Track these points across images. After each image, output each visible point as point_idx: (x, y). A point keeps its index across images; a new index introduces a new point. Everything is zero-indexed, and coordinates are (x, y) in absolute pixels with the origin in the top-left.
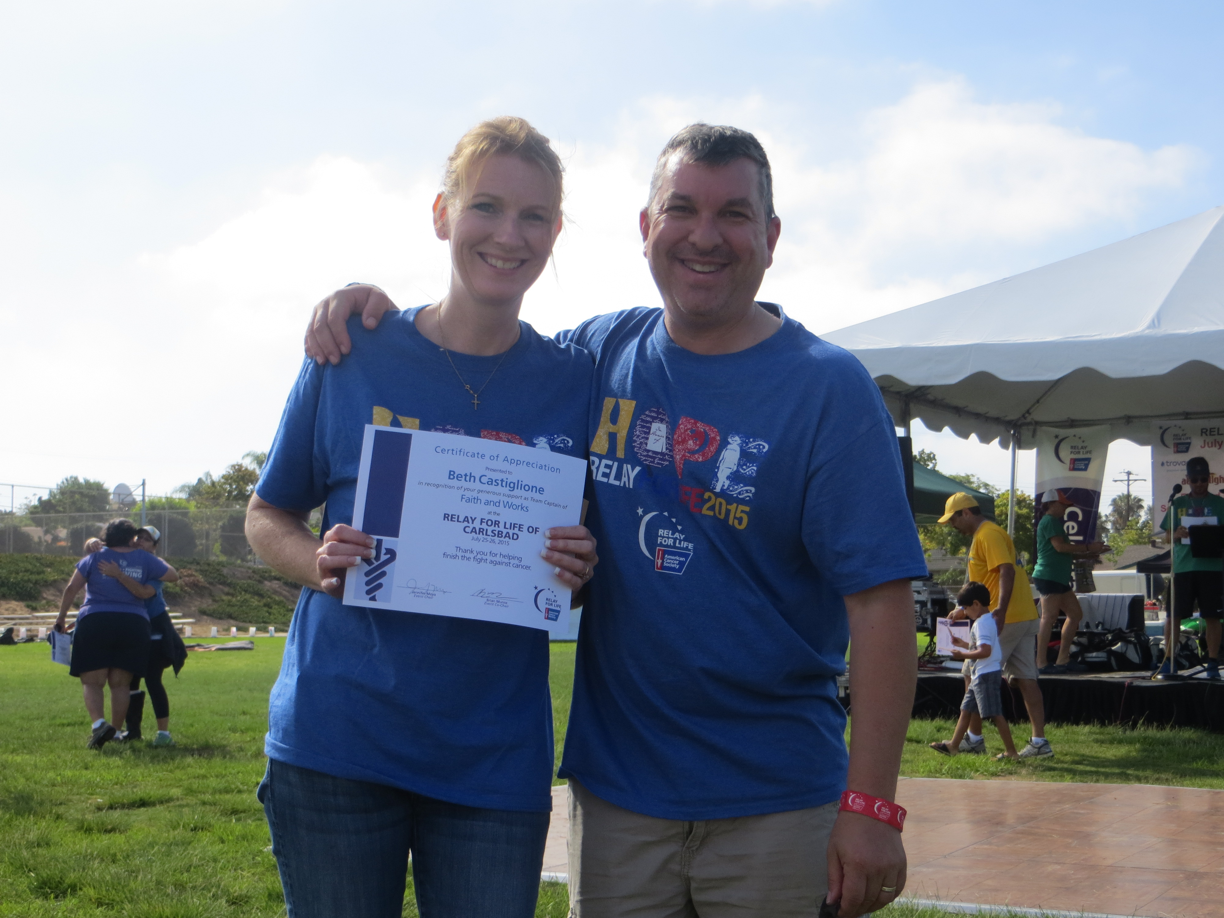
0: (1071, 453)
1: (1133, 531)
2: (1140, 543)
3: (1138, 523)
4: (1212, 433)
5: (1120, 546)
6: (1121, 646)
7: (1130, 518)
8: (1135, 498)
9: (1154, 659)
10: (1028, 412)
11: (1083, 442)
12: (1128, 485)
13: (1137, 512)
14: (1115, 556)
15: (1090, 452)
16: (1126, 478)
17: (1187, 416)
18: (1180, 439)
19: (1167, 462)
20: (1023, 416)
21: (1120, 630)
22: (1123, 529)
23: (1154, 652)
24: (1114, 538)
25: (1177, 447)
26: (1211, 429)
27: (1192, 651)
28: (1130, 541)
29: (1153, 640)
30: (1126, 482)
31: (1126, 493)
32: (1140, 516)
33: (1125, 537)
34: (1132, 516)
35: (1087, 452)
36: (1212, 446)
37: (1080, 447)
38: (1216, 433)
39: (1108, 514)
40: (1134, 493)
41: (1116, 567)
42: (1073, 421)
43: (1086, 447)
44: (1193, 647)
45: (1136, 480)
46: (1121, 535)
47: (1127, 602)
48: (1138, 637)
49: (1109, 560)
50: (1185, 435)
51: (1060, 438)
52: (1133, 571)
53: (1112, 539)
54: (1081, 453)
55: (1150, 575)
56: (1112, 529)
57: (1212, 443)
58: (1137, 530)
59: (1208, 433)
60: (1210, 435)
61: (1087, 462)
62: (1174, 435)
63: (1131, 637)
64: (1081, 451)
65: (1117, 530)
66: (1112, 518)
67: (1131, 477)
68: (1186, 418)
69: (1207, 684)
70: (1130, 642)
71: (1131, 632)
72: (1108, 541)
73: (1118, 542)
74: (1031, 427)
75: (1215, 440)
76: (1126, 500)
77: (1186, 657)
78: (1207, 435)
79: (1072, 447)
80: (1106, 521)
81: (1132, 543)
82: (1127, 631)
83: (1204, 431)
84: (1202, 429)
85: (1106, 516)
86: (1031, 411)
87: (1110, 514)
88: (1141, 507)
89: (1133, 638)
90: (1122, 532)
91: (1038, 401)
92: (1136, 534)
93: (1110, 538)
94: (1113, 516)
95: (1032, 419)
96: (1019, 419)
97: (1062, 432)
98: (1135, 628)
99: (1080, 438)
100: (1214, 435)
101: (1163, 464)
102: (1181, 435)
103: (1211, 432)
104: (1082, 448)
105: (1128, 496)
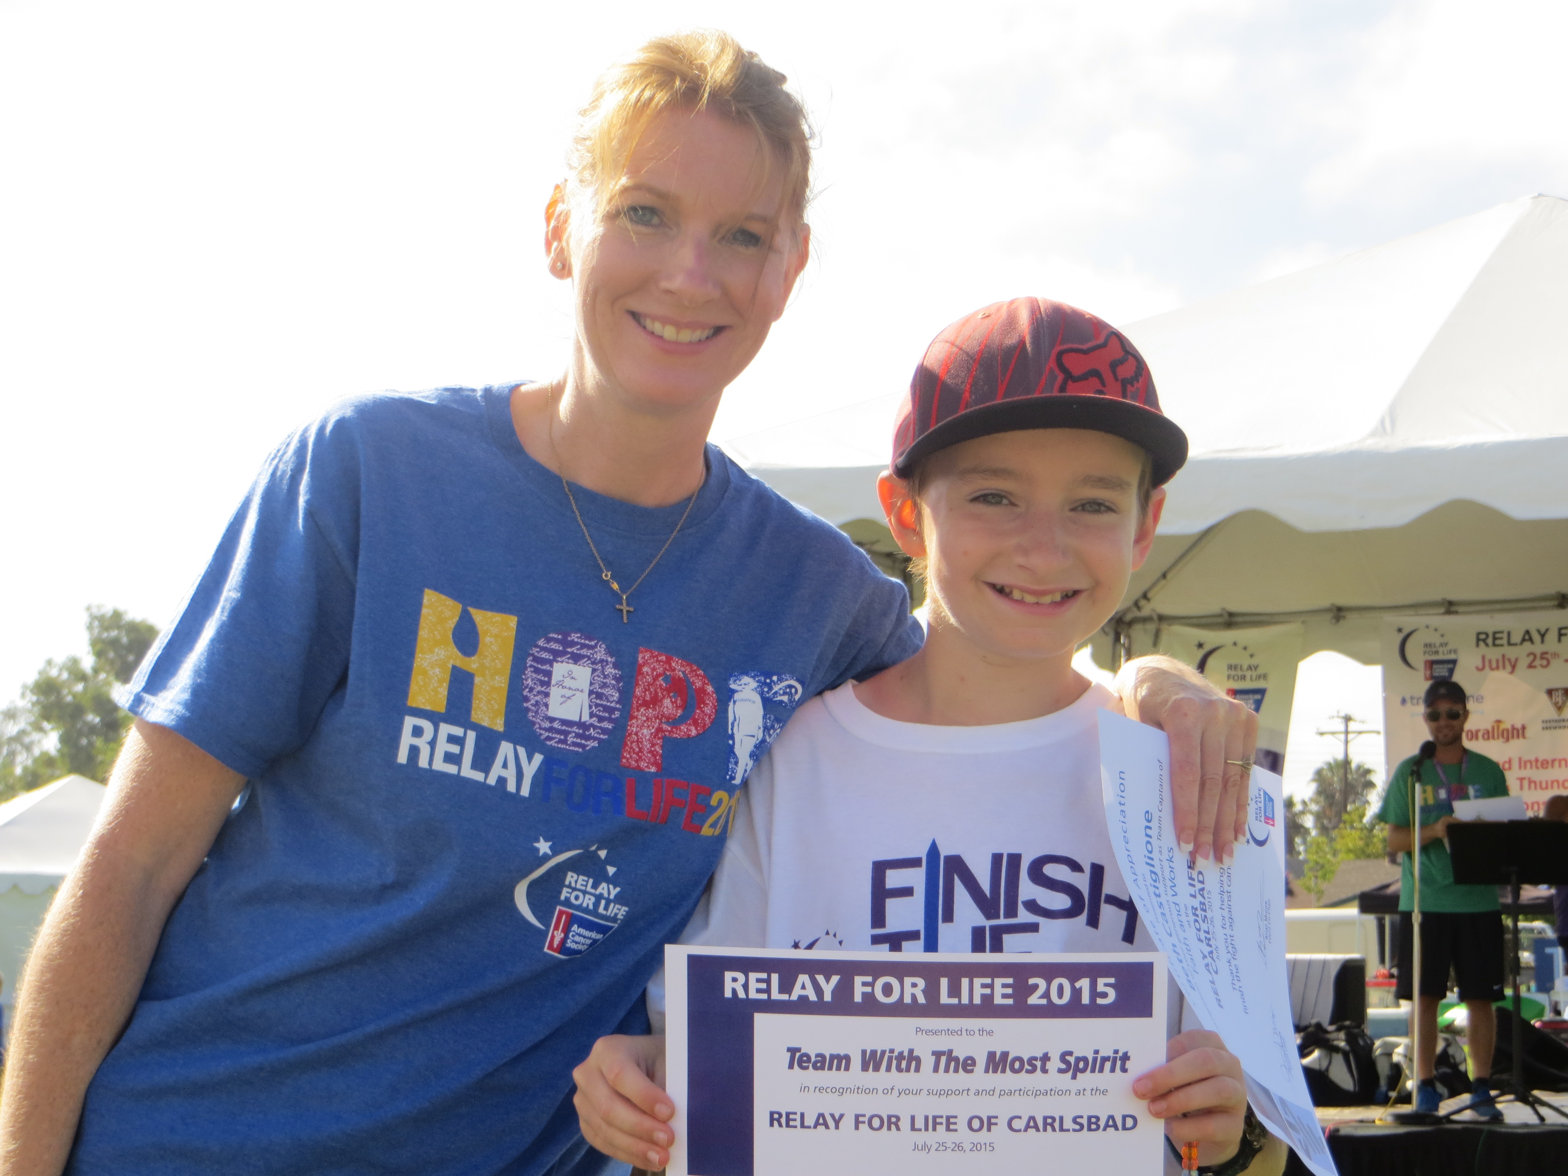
0: (1229, 677)
1: (1353, 832)
2: (1368, 856)
3: (1362, 816)
4: (1498, 642)
5: (1329, 861)
6: (1320, 1059)
7: (1349, 808)
8: (1359, 767)
9: (1383, 1082)
10: (1145, 596)
11: (1252, 656)
12: (1347, 742)
13: (1362, 795)
14: (1320, 881)
15: (1264, 677)
16: (1342, 728)
17: (1450, 607)
18: (1437, 652)
19: (1412, 698)
20: (1136, 604)
21: (1319, 1026)
22: (1334, 828)
23: (1383, 1070)
24: (1318, 844)
25: (1431, 668)
26: (1495, 633)
27: (1455, 1066)
28: (1349, 851)
29: (1380, 1047)
30: (1342, 737)
31: (1340, 756)
32: (1368, 802)
33: (1339, 845)
34: (1354, 802)
35: (1259, 677)
36: (1497, 668)
37: (1245, 667)
38: (1504, 641)
39: (1306, 800)
40: (1356, 759)
41: (1322, 903)
42: (1231, 615)
43: (1256, 668)
44: (1458, 1060)
45: (1360, 733)
46: (1332, 840)
47: (1333, 972)
48: (1351, 1039)
49: (1309, 889)
50: (1446, 644)
51: (1207, 648)
52: (1352, 911)
53: (1314, 849)
54: (1248, 677)
55: (1384, 919)
56: (1315, 827)
57: (1497, 661)
58: (1362, 829)
59: (1490, 641)
60: (1494, 645)
61: (1258, 697)
62: (1426, 645)
63: (1338, 1039)
64: (1248, 674)
65: (1324, 830)
66: (1314, 807)
67: (1352, 726)
68: (1448, 612)
69: (1481, 1131)
70: (1337, 1049)
71: (1339, 1029)
72: (1306, 851)
73: (1326, 853)
74: (1151, 627)
75: (1503, 656)
76: (1342, 771)
77: (1444, 1080)
78: (1487, 645)
79: (1230, 667)
80: (1303, 813)
81: (1351, 856)
82: (1331, 1028)
83: (1483, 637)
84: (1478, 634)
85: (1304, 803)
86: (1150, 595)
87: (1311, 800)
88: (1370, 785)
89: (1342, 1040)
90: (1334, 834)
91: (1164, 576)
92: (1361, 839)
93: (1311, 845)
94: (1317, 802)
95: (1153, 610)
96: (1128, 610)
97: (1212, 637)
98: (1347, 1023)
99: (1245, 648)
100: (1502, 645)
101: (1404, 701)
102: (1438, 644)
103: (1495, 639)
104: (1250, 668)
105: (1346, 762)
